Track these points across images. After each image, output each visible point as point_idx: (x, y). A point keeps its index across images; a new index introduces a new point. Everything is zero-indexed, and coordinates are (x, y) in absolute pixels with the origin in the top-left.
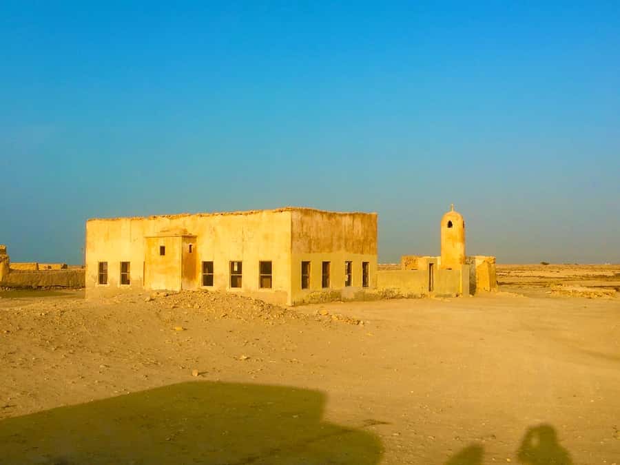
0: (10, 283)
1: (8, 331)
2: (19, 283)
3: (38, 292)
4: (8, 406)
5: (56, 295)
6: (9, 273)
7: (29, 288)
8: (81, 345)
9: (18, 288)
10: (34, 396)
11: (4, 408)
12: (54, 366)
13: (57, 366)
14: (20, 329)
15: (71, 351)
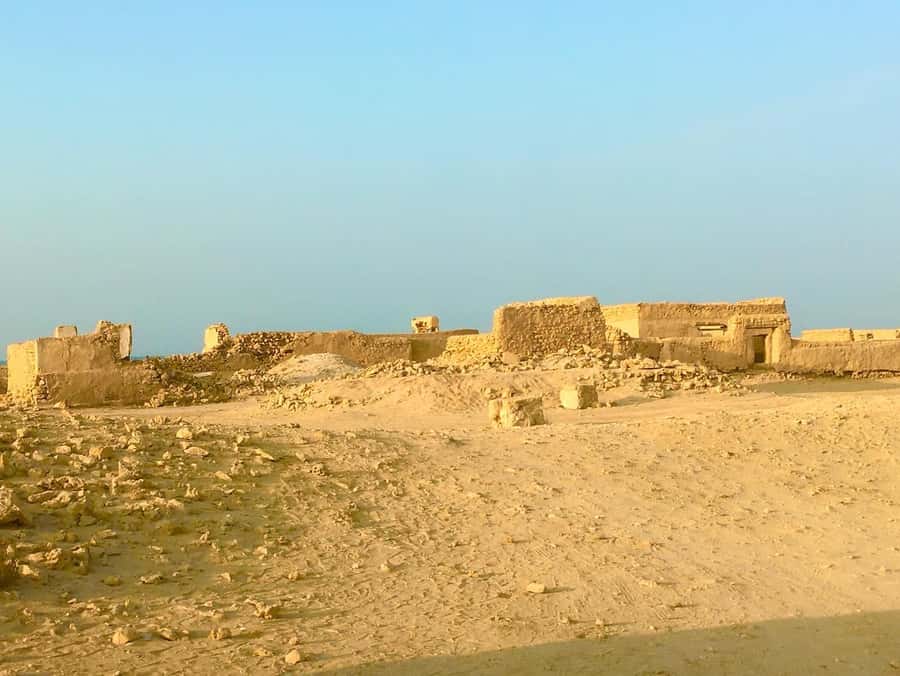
0: (794, 366)
1: (731, 454)
2: (810, 366)
3: (844, 383)
4: (680, 606)
5: (878, 388)
6: (792, 347)
7: (829, 374)
8: (871, 487)
9: (809, 374)
10: (742, 589)
11: (672, 608)
12: (802, 527)
13: (807, 528)
14: (755, 450)
15: (848, 500)
